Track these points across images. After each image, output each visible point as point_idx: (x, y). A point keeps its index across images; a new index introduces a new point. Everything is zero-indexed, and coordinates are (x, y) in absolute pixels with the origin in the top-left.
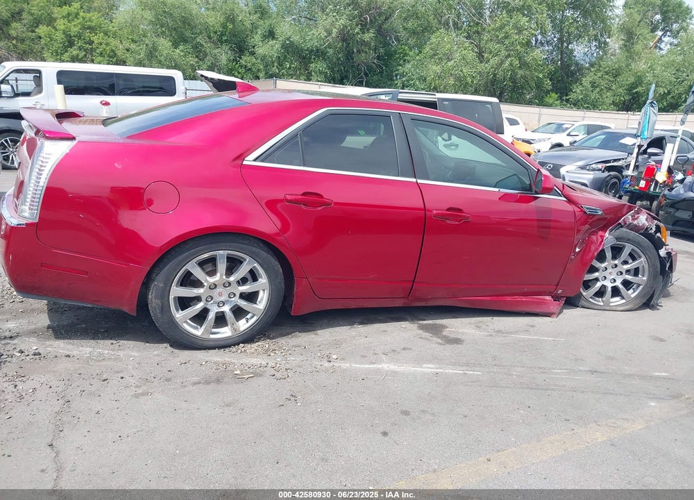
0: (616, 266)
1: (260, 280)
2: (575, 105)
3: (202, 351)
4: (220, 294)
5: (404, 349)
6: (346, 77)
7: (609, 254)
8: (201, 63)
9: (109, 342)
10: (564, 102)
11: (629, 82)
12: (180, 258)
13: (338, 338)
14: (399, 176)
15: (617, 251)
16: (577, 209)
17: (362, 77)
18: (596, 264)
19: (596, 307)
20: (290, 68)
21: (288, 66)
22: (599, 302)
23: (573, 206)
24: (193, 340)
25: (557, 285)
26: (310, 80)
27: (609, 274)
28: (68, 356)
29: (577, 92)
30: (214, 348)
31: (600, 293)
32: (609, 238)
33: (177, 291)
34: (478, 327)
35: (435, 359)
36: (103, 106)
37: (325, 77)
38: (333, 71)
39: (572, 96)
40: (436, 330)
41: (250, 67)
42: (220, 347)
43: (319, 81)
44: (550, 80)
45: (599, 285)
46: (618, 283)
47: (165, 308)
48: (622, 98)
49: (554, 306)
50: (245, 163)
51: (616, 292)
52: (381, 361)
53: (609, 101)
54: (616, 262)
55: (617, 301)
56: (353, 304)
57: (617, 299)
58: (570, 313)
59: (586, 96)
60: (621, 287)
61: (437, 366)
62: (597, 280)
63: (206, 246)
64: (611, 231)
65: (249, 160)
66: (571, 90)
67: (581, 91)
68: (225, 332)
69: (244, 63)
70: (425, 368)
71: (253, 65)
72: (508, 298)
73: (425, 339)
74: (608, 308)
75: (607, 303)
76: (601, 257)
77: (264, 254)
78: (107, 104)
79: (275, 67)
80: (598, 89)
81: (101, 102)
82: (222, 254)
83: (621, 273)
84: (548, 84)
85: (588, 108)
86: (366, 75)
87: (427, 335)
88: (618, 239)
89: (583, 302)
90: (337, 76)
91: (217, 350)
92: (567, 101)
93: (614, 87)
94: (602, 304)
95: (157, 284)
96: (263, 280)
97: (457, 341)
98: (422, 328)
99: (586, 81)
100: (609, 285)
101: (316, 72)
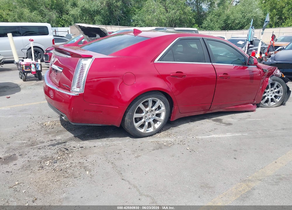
0: (272, 90)
1: (162, 108)
2: (205, 29)
3: (144, 138)
4: (149, 115)
5: (215, 129)
6: (110, 22)
7: (270, 86)
8: (44, 19)
9: (106, 139)
10: (200, 28)
11: (224, 19)
12: (137, 102)
13: (188, 128)
14: (205, 62)
15: (272, 85)
16: (261, 70)
17: (117, 22)
18: (266, 91)
19: (266, 106)
20: (86, 19)
21: (85, 18)
22: (267, 104)
23: (260, 70)
24: (141, 134)
25: (254, 100)
26: (95, 24)
27: (270, 94)
28: (95, 146)
29: (205, 24)
30: (148, 136)
31: (267, 101)
32: (270, 80)
33: (136, 115)
34: (232, 118)
35: (228, 131)
36: (31, 42)
37: (102, 22)
38: (104, 19)
39: (203, 25)
40: (220, 121)
41: (67, 20)
42: (150, 136)
43: (99, 24)
44: (195, 19)
45: (266, 98)
46: (273, 97)
47: (132, 123)
48: (222, 25)
49: (254, 107)
50: (155, 62)
51: (272, 100)
52: (211, 135)
53: (217, 27)
54: (272, 89)
55: (272, 104)
56: (187, 115)
57: (272, 103)
58: (258, 110)
59: (209, 25)
60: (274, 98)
61: (231, 133)
62: (265, 96)
63: (146, 97)
64: (270, 77)
65: (156, 61)
66: (202, 23)
67: (207, 23)
68: (151, 130)
69: (64, 18)
70: (228, 135)
71: (68, 19)
72: (240, 106)
73: (219, 125)
74: (270, 106)
75: (269, 105)
76: (267, 88)
77: (164, 98)
78: (32, 40)
79: (79, 19)
80: (213, 22)
81: (30, 40)
82: (150, 100)
83: (274, 93)
84: (194, 21)
85: (210, 30)
86: (119, 20)
87: (217, 123)
88: (273, 80)
89: (261, 105)
90: (107, 22)
91: (149, 137)
92: (202, 27)
93: (219, 21)
94: (268, 105)
95: (129, 113)
96: (163, 108)
97: (230, 124)
98: (214, 120)
99: (208, 19)
100: (270, 98)
101: (97, 21)
